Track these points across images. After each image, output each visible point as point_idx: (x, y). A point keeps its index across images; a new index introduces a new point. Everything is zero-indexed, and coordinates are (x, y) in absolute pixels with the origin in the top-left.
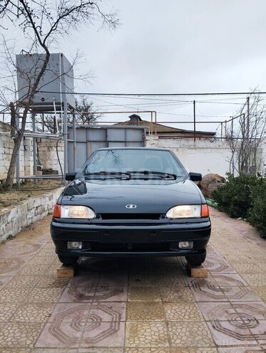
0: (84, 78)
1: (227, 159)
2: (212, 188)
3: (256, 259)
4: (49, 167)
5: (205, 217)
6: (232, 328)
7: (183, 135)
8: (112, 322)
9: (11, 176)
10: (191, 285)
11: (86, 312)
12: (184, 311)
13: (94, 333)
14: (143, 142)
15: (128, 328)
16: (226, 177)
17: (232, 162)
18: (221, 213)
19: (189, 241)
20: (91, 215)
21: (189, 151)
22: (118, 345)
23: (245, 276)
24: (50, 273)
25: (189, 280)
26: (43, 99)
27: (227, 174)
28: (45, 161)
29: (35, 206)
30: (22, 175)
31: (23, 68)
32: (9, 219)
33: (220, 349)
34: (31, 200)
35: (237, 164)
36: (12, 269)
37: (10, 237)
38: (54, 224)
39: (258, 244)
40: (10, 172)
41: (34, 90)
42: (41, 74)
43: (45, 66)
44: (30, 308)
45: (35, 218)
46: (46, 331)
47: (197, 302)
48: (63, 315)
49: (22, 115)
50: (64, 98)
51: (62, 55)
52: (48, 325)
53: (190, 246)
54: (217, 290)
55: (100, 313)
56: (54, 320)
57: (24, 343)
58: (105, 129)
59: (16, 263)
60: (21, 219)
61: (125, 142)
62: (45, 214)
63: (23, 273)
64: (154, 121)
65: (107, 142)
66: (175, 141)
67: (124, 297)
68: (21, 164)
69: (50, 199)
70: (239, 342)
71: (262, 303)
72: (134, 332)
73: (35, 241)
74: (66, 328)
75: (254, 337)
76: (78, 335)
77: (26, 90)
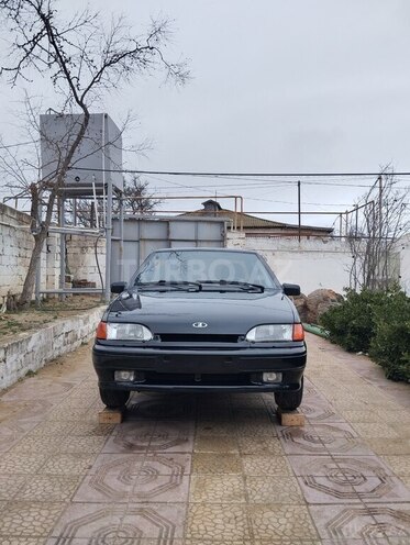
0: (138, 149)
1: (346, 268)
2: (323, 309)
3: (374, 405)
4: (81, 277)
5: (298, 340)
6: (330, 485)
7: (283, 232)
8: (172, 476)
9: (30, 289)
10: (280, 435)
11: (138, 464)
12: (268, 465)
13: (148, 488)
14: (222, 240)
15: (193, 482)
16: (344, 293)
17: (353, 272)
18: (333, 346)
19: (276, 372)
20: (147, 335)
21: (290, 255)
22: (180, 500)
23: (356, 426)
24: (89, 418)
25: (279, 428)
26: (77, 178)
27: (346, 289)
28: (77, 268)
29: (65, 330)
30: (43, 288)
31: (51, 136)
32: (29, 348)
33: (311, 507)
34: (59, 322)
35: (361, 276)
36: (36, 414)
37: (30, 374)
38: (97, 347)
39: (381, 387)
40: (27, 283)
41: (66, 166)
42: (77, 143)
43: (82, 133)
44: (63, 459)
45: (64, 349)
46: (86, 484)
47: (287, 455)
48: (108, 468)
49: (47, 201)
50: (108, 178)
51: (106, 116)
52: (89, 478)
53: (277, 379)
54: (314, 442)
55: (157, 465)
56: (97, 472)
57: (58, 497)
58: (166, 222)
59: (40, 406)
60: (45, 348)
61: (196, 241)
62: (77, 344)
63: (51, 418)
64: (239, 210)
65: (169, 241)
66: (270, 241)
67: (188, 448)
68: (43, 272)
69: (85, 323)
70: (337, 500)
71: (375, 458)
72: (201, 487)
73: (65, 379)
74: (112, 481)
75: (358, 495)
76: (129, 489)
77: (54, 166)
